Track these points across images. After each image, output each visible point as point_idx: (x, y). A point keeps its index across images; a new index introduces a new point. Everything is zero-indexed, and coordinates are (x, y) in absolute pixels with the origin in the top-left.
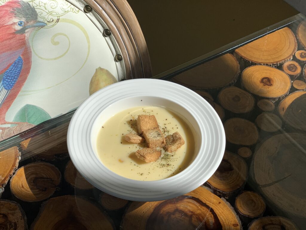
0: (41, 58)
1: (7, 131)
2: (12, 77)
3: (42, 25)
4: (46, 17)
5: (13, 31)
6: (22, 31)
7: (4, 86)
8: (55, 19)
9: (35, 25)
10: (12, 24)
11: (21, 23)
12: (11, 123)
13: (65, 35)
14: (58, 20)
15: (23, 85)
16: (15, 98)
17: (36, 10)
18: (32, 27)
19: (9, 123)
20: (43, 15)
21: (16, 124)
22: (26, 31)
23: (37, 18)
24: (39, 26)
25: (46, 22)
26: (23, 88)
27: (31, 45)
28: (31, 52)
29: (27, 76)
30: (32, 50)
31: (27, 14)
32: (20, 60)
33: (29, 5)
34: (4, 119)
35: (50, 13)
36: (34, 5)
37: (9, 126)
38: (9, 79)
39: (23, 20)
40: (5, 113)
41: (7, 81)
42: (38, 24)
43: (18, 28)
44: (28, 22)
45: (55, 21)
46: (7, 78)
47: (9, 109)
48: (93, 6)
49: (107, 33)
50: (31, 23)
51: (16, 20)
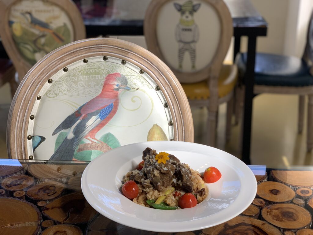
0: (124, 108)
1: (94, 144)
2: (106, 113)
3: (129, 89)
4: (132, 85)
5: (113, 88)
6: (118, 89)
7: (100, 117)
8: (137, 87)
9: (125, 88)
10: (113, 84)
11: (118, 85)
12: (98, 140)
13: (140, 98)
14: (138, 89)
15: (110, 120)
16: (104, 126)
17: (128, 80)
18: (123, 89)
19: (96, 140)
20: (130, 84)
21: (101, 142)
22: (120, 90)
23: (127, 85)
24: (127, 89)
25: (131, 88)
26: (110, 122)
27: (120, 98)
28: (119, 102)
29: (114, 116)
30: (120, 102)
31: (122, 81)
32: (112, 105)
33: (125, 77)
34: (94, 136)
35: (135, 84)
36: (127, 78)
37: (96, 141)
38: (103, 113)
39: (120, 84)
40: (96, 133)
41: (102, 115)
42: (127, 88)
43: (116, 87)
44: (121, 85)
45: (136, 89)
46: (102, 113)
47: (99, 131)
48: (160, 87)
49: (166, 106)
50: (123, 86)
51: (116, 83)
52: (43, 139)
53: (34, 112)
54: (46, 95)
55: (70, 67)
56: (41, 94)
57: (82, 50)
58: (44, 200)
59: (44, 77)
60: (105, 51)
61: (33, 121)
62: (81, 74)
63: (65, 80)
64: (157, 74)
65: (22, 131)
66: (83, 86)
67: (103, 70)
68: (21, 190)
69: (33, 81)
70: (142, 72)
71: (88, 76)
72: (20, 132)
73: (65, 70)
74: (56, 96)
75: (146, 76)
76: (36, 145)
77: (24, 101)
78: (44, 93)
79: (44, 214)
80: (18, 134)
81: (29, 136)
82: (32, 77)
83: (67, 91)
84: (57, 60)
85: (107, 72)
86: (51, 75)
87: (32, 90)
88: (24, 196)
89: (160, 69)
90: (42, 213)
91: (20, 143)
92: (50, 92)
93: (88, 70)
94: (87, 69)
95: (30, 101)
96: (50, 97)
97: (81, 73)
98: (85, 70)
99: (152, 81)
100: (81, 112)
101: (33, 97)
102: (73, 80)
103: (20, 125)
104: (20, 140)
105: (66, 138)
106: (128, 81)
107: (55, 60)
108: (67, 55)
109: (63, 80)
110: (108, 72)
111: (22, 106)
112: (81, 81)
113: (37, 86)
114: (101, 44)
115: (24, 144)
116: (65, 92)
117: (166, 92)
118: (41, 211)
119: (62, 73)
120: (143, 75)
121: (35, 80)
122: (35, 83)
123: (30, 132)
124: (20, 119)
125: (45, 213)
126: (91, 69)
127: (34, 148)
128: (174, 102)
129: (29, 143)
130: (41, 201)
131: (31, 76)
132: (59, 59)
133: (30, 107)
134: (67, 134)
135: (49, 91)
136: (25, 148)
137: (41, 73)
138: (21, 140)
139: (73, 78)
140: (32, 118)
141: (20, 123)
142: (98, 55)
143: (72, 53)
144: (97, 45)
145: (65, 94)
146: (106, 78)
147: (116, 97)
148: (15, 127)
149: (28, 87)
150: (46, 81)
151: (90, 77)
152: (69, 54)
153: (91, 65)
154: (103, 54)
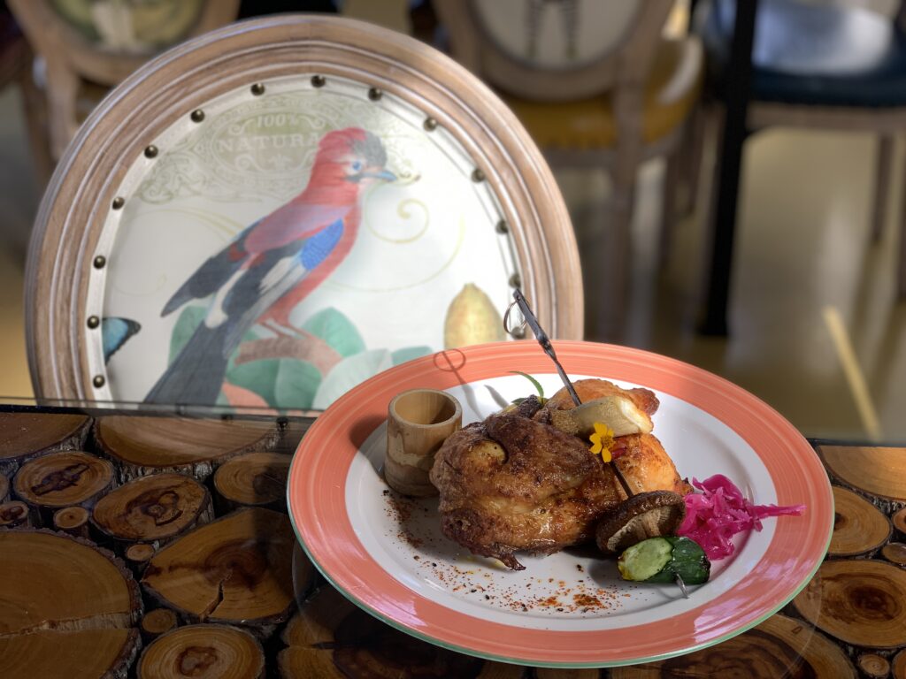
0: (376, 234)
2: (320, 249)
3: (390, 178)
4: (401, 166)
5: (342, 175)
7: (303, 261)
8: (414, 174)
9: (379, 174)
10: (344, 163)
11: (358, 166)
12: (296, 330)
13: (424, 206)
14: (418, 178)
15: (333, 269)
16: (314, 288)
18: (373, 177)
19: (293, 328)
20: (395, 163)
22: (362, 180)
23: (384, 165)
24: (384, 179)
28: (360, 217)
29: (344, 257)
31: (371, 155)
32: (339, 226)
33: (379, 140)
34: (286, 317)
35: (409, 163)
37: (293, 333)
38: (313, 251)
39: (363, 161)
40: (291, 308)
41: (310, 253)
42: (384, 175)
43: (351, 171)
44: (368, 166)
45: (411, 178)
46: (310, 249)
48: (486, 172)
49: (503, 228)
50: (374, 170)
51: (351, 159)
52: (133, 327)
53: (104, 247)
54: (140, 194)
55: (211, 110)
56: (124, 191)
57: (247, 57)
58: (145, 538)
59: (131, 141)
60: (317, 60)
61: (102, 272)
62: (246, 131)
63: (195, 149)
64: (476, 132)
65: (69, 305)
66: (251, 169)
67: (313, 118)
68: (76, 505)
69: (99, 154)
70: (430, 125)
71: (268, 138)
72: (65, 307)
73: (196, 117)
74: (170, 199)
75: (445, 137)
76: (112, 345)
77: (75, 214)
78: (135, 189)
79: (148, 589)
80: (58, 312)
81: (93, 317)
82: (97, 141)
83: (204, 182)
84: (172, 87)
85: (324, 125)
86: (153, 134)
87: (97, 181)
88: (85, 524)
89: (486, 119)
90: (141, 585)
91: (65, 340)
92: (153, 187)
93: (266, 119)
94: (264, 115)
95: (91, 216)
96: (153, 202)
97: (243, 128)
98: (256, 118)
99: (460, 152)
100: (247, 246)
101: (101, 203)
102: (222, 151)
103: (64, 286)
104: (64, 331)
105: (202, 324)
106: (389, 153)
107: (164, 88)
108: (201, 72)
109: (191, 150)
110: (328, 126)
111: (69, 230)
112: (245, 151)
113: (112, 167)
114: (306, 39)
115: (78, 342)
116: (196, 187)
117: (502, 187)
118: (138, 576)
119: (187, 126)
120: (435, 135)
121: (106, 150)
122: (106, 160)
123: (93, 307)
124: (63, 268)
125: (149, 585)
126: (276, 114)
127: (109, 355)
128: (526, 218)
129: (93, 338)
130: (136, 543)
131: (94, 137)
132: (178, 84)
133: (92, 232)
134: (204, 311)
135: (149, 183)
136: (81, 353)
137: (123, 129)
138: (68, 331)
139: (222, 142)
140: (98, 265)
141: (65, 280)
142: (297, 71)
143: (217, 65)
144: (293, 39)
145: (197, 194)
146: (321, 144)
147: (352, 199)
148: (48, 293)
149: (86, 171)
150: (140, 153)
151: (272, 140)
152: (208, 69)
153: (274, 103)
154: (310, 69)
